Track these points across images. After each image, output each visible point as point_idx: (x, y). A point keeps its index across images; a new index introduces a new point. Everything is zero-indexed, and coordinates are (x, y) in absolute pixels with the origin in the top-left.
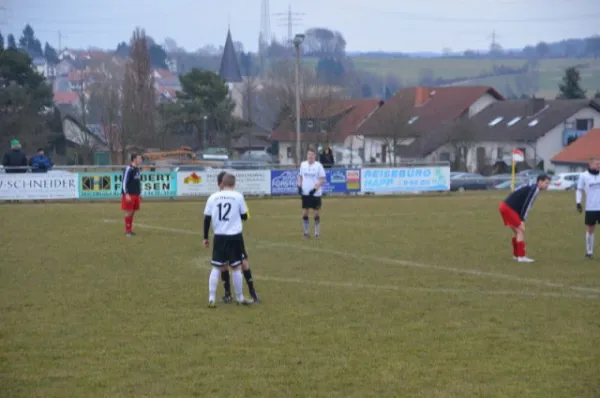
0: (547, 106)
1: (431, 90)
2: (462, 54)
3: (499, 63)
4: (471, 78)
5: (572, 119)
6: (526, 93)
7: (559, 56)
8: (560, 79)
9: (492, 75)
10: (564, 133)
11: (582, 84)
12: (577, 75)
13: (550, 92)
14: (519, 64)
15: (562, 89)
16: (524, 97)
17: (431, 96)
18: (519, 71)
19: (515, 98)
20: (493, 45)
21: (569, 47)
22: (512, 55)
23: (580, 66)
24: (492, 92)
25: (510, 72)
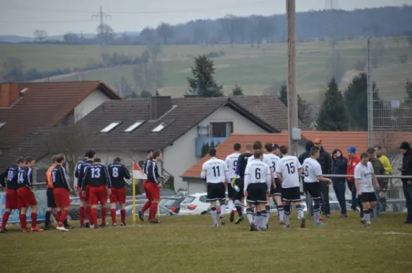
0: (174, 107)
1: (21, 86)
2: (62, 39)
3: (112, 50)
4: (75, 70)
5: (206, 123)
6: (147, 90)
7: (187, 42)
8: (188, 71)
9: (101, 66)
10: (197, 141)
11: (217, 78)
12: (210, 65)
13: (177, 89)
14: (137, 51)
15: (193, 84)
16: (145, 94)
17: (21, 94)
18: (137, 61)
19: (134, 95)
20: (101, 27)
21: (198, 30)
22: (126, 40)
23: (212, 55)
24: (103, 89)
25: (127, 62)
